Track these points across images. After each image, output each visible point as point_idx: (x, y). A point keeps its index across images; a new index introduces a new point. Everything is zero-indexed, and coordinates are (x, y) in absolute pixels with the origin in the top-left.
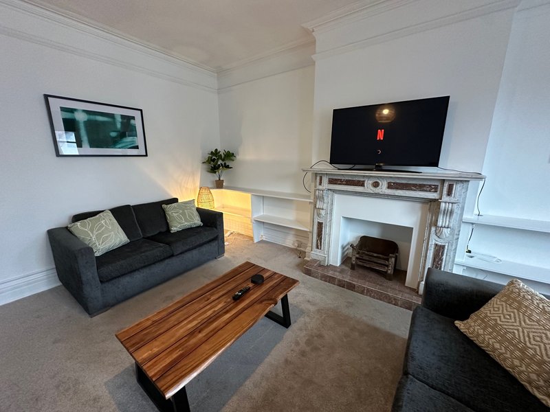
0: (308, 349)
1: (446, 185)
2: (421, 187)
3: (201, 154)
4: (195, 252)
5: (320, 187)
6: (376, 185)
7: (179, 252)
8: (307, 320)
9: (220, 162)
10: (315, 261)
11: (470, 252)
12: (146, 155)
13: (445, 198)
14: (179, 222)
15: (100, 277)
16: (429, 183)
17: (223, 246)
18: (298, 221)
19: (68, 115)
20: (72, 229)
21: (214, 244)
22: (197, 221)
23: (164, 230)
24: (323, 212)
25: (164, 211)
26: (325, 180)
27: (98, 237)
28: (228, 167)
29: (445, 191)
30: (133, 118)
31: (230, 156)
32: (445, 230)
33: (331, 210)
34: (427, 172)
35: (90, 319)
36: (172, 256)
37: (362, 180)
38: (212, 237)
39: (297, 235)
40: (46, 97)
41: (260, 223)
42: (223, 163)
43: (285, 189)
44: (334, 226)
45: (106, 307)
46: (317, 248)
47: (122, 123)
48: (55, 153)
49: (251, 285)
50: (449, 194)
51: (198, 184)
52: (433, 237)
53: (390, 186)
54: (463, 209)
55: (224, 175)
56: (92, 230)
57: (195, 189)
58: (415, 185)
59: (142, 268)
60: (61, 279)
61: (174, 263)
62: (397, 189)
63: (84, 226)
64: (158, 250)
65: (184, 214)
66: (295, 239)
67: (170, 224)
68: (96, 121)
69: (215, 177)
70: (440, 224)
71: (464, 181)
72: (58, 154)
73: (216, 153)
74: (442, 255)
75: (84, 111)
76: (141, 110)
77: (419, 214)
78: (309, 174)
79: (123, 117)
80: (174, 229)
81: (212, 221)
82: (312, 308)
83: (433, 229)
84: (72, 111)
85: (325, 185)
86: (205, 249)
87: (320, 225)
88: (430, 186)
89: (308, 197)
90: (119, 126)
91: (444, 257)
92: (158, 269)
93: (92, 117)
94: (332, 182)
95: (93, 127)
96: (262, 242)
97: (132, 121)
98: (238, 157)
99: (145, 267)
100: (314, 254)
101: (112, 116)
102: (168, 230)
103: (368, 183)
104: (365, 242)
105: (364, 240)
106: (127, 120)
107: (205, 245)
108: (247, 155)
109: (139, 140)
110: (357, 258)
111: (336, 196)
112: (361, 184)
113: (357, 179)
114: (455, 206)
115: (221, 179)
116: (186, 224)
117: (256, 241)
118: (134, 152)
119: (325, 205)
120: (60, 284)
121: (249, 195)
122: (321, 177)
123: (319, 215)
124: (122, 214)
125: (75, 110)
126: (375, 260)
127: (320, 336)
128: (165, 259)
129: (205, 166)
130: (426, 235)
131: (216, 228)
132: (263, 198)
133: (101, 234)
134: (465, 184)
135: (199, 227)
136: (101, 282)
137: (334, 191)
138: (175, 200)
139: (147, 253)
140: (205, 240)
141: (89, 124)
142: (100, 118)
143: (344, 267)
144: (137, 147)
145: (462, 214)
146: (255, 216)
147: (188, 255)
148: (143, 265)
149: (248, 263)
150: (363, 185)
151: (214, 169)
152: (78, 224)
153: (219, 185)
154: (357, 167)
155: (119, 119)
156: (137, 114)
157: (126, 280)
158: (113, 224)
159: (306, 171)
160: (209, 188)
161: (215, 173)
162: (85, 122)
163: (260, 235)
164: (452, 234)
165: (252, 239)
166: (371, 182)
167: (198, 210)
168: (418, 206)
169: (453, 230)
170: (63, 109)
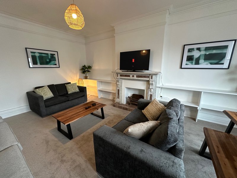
0: (108, 123)
1: (151, 76)
2: (145, 77)
3: (79, 67)
4: (76, 100)
5: (118, 78)
6: (133, 76)
7: (71, 99)
8: (110, 117)
9: (86, 70)
10: (117, 102)
11: (161, 97)
12: (59, 67)
13: (151, 80)
14: (71, 90)
15: (45, 106)
16: (147, 75)
17: (87, 99)
18: (113, 90)
19: (33, 54)
20: (35, 91)
21: (83, 98)
22: (77, 90)
23: (66, 93)
24: (119, 86)
25: (66, 87)
26: (119, 75)
27: (44, 94)
28: (89, 71)
29: (151, 78)
30: (55, 54)
31: (90, 67)
32: (152, 90)
33: (122, 85)
34: (146, 72)
35: (42, 119)
36: (68, 100)
37: (129, 75)
38: (82, 95)
39: (113, 95)
40: (26, 48)
41: (101, 91)
42: (87, 70)
43: (109, 79)
44: (123, 91)
45: (47, 115)
46: (118, 98)
47: (51, 56)
48: (29, 67)
49: (92, 106)
50: (152, 78)
51: (78, 78)
52: (149, 92)
53: (137, 77)
54: (156, 83)
55: (88, 74)
56: (42, 92)
57: (77, 80)
58: (143, 76)
59: (58, 104)
60: (31, 109)
61: (69, 103)
62: (139, 77)
63: (39, 90)
64: (63, 98)
65: (73, 87)
66: (112, 96)
67: (68, 91)
68: (42, 56)
69: (84, 75)
70: (150, 88)
71: (156, 74)
72: (30, 67)
73: (84, 66)
74: (152, 97)
75: (38, 53)
76: (57, 52)
77: (146, 85)
78: (115, 73)
79: (51, 54)
80: (69, 93)
81: (83, 90)
82: (112, 115)
83: (149, 89)
84: (34, 53)
85: (119, 77)
86: (80, 99)
87: (118, 90)
88: (147, 76)
89: (115, 81)
90: (50, 57)
91: (152, 98)
92: (64, 105)
93: (41, 55)
94: (121, 76)
95: (41, 58)
96: (102, 98)
97: (54, 56)
98: (93, 68)
99: (59, 103)
100: (117, 100)
101: (47, 54)
102: (67, 93)
103: (131, 76)
104: (134, 96)
105: (134, 95)
106: (52, 55)
107: (80, 98)
108: (96, 67)
109: (57, 62)
110: (130, 101)
111: (123, 81)
112: (129, 76)
113: (128, 75)
114: (154, 82)
115: (87, 76)
116: (74, 91)
117: (99, 98)
118: (55, 66)
119: (119, 84)
120: (30, 110)
121: (96, 81)
122: (118, 74)
123: (118, 87)
124: (51, 87)
125: (35, 52)
126: (135, 101)
127: (113, 121)
128: (66, 101)
129: (81, 71)
130: (148, 91)
131: (84, 92)
132: (101, 82)
133: (45, 93)
134: (156, 75)
135: (78, 92)
136: (46, 107)
137: (122, 79)
138: (70, 83)
139: (60, 99)
140: (80, 96)
141: (40, 57)
142: (44, 55)
143: (127, 104)
144: (56, 65)
145: (156, 85)
146: (99, 89)
147: (74, 101)
148: (58, 103)
149: (92, 101)
150: (130, 76)
151: (84, 72)
152: (37, 89)
153: (86, 78)
154: (129, 71)
155: (50, 55)
156: (56, 53)
157: (53, 107)
158: (48, 90)
159: (114, 72)
160: (82, 79)
161: (84, 73)
162: (38, 56)
163: (101, 95)
164: (154, 91)
165: (98, 97)
166: (132, 75)
167: (78, 86)
168: (145, 83)
169: (154, 89)
170: (31, 52)
